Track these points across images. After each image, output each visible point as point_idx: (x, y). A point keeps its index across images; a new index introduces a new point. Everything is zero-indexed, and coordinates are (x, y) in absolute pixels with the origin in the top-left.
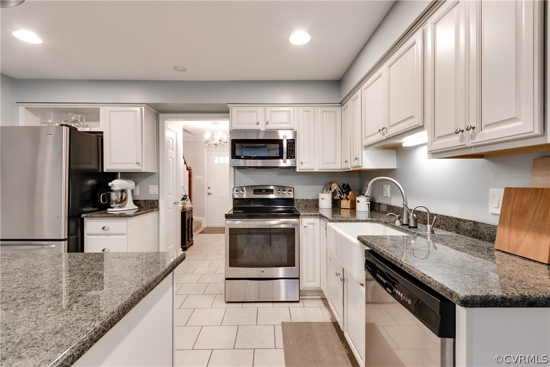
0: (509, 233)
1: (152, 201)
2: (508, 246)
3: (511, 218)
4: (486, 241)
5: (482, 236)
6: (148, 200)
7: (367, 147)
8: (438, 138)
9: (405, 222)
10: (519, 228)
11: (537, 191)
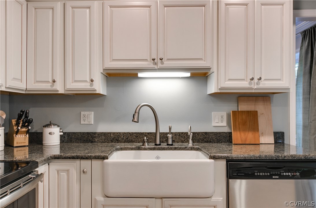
0: (240, 134)
2: (241, 141)
3: (239, 126)
4: (215, 142)
5: (211, 140)
8: (230, 80)
9: (158, 143)
10: (244, 130)
11: (248, 112)
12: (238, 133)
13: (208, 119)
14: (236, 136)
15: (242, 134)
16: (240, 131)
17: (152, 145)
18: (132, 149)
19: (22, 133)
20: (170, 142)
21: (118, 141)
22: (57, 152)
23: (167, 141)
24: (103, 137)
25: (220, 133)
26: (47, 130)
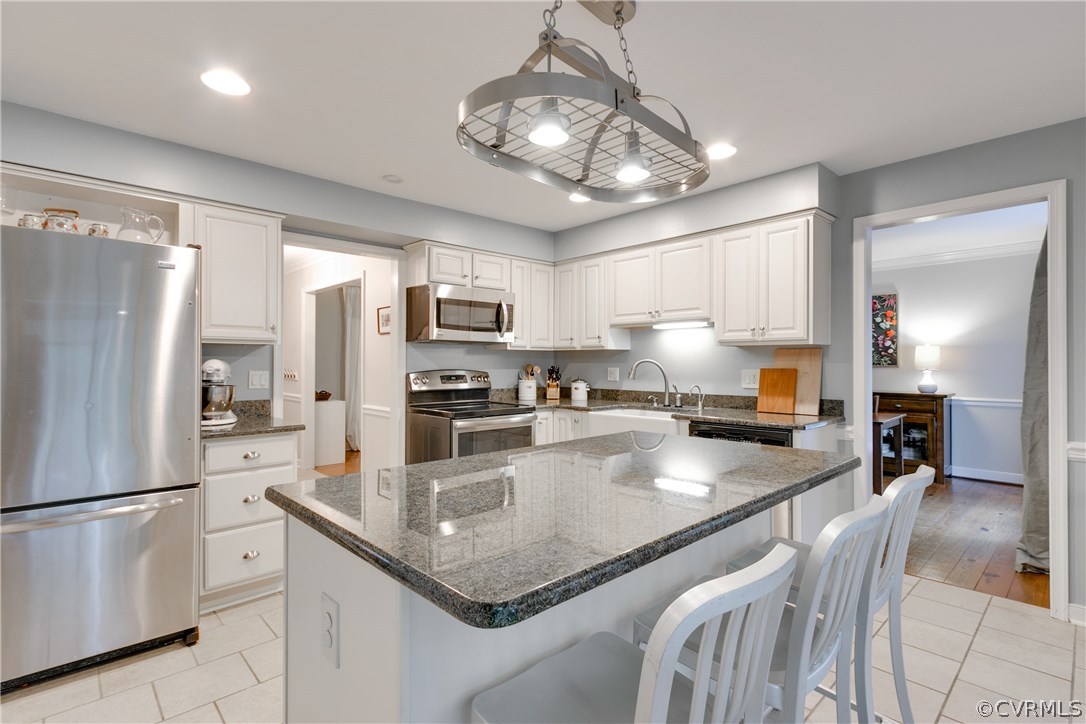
0: (767, 399)
1: (259, 402)
2: (768, 408)
3: (767, 389)
6: (250, 402)
7: (612, 326)
8: (729, 331)
9: (667, 403)
10: (773, 395)
11: (782, 370)
12: (765, 397)
13: (738, 379)
14: (763, 404)
15: (770, 400)
16: (767, 395)
17: (661, 406)
18: (638, 408)
19: (553, 387)
20: (678, 404)
21: (638, 400)
22: (584, 404)
23: (675, 403)
24: (626, 396)
25: (749, 397)
26: (574, 385)
